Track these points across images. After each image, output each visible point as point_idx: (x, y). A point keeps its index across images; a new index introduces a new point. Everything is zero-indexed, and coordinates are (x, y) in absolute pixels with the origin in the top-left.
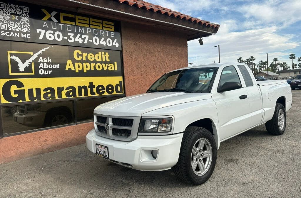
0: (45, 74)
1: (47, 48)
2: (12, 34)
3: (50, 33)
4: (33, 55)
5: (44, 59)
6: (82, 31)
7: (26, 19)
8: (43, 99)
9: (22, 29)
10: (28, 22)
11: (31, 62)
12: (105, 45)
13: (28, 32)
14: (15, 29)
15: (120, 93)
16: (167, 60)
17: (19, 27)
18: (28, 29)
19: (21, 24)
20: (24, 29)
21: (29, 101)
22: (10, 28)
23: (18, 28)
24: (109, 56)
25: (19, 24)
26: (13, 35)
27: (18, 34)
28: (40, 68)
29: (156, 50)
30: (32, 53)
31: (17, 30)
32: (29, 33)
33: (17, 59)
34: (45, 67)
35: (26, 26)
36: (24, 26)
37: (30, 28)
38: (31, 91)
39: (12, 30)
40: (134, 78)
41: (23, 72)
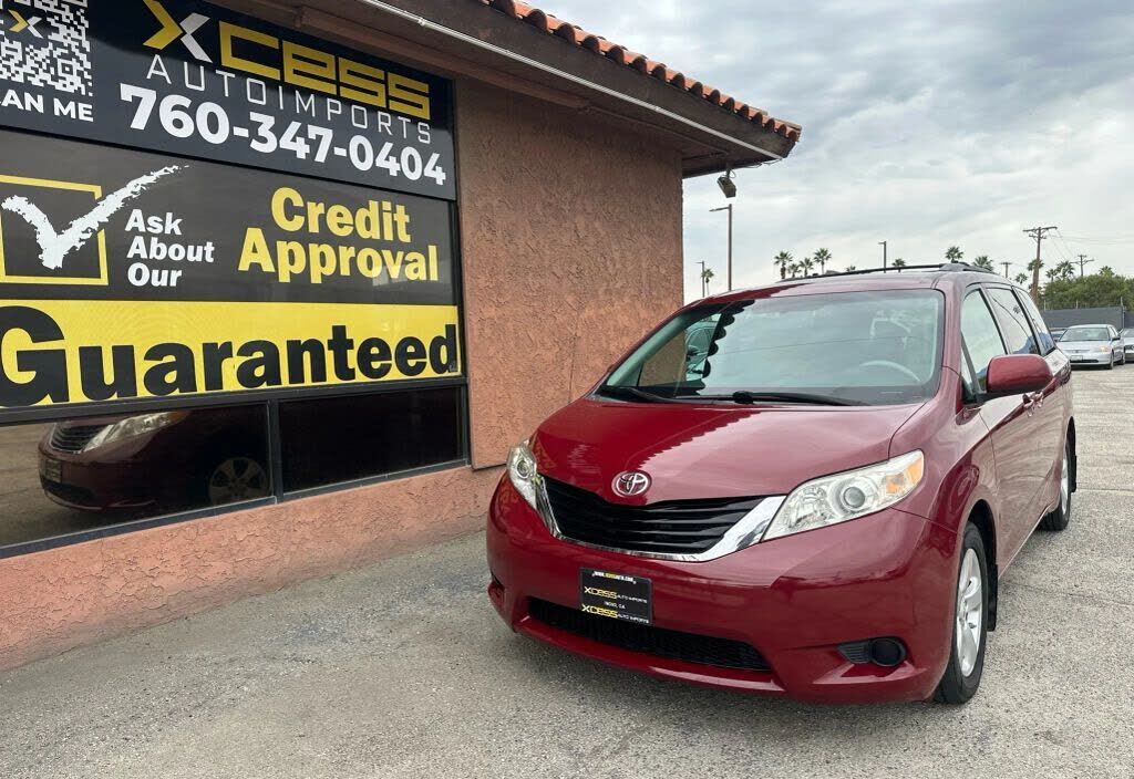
0: (155, 283)
1: (162, 172)
2: (12, 98)
3: (176, 108)
4: (103, 198)
5: (151, 220)
6: (306, 108)
7: (75, 35)
8: (143, 392)
9: (55, 78)
10: (83, 50)
11: (93, 230)
12: (393, 173)
13: (83, 93)
14: (26, 75)
15: (446, 374)
16: (614, 247)
17: (45, 67)
18: (84, 81)
19: (51, 57)
20: (64, 79)
21: (86, 400)
22: (5, 70)
23: (40, 70)
24: (407, 218)
25: (43, 53)
26: (17, 102)
27: (40, 98)
28: (130, 255)
29: (579, 207)
30: (97, 191)
31: (35, 82)
32: (85, 100)
33: (33, 214)
34: (153, 254)
35: (76, 66)
36: (64, 65)
37: (90, 77)
38: (90, 356)
39: (13, 79)
40: (500, 312)
41: (56, 273)
